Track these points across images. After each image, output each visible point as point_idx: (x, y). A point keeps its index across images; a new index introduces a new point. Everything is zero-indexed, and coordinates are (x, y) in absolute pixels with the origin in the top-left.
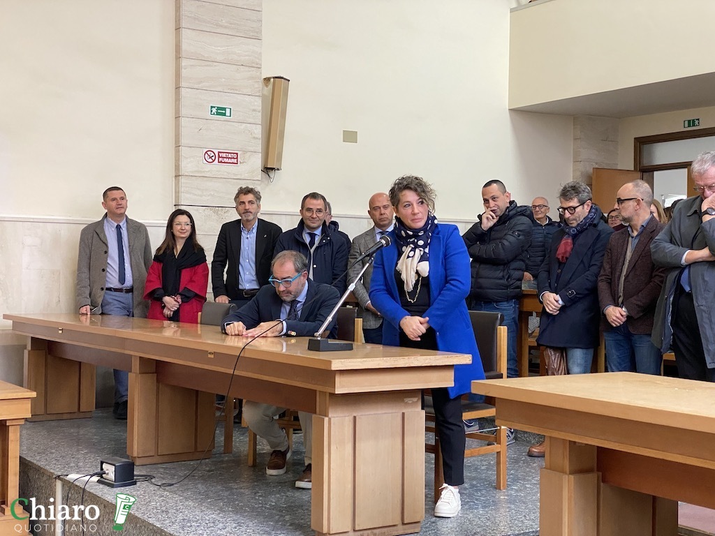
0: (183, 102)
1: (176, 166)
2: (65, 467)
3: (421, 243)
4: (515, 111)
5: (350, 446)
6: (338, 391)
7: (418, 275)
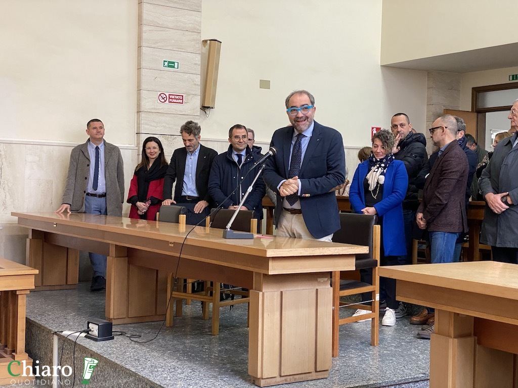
0: (144, 57)
1: (137, 104)
2: (59, 325)
3: (383, 165)
4: (385, 67)
5: (278, 314)
6: (271, 273)
7: (378, 183)
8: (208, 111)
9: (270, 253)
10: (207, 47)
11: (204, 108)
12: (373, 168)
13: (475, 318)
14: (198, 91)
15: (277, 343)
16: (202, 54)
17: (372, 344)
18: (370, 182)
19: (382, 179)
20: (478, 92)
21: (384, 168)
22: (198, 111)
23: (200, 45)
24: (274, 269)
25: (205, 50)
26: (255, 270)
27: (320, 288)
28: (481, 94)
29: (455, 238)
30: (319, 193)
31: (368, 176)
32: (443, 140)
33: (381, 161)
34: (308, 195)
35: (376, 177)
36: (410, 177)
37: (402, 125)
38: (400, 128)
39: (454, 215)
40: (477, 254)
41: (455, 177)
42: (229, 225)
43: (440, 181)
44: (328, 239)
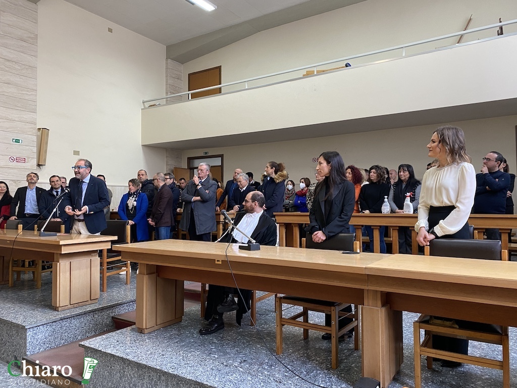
3: (135, 196)
4: (143, 146)
5: (69, 273)
6: (62, 253)
7: (133, 205)
8: (41, 167)
9: (62, 243)
10: (41, 132)
11: (39, 165)
12: (131, 198)
13: (157, 266)
14: (35, 156)
15: (68, 288)
16: (37, 136)
17: (126, 284)
18: (129, 205)
19: (135, 203)
20: (190, 159)
21: (136, 197)
22: (35, 167)
23: (36, 131)
24: (64, 251)
25: (39, 133)
26: (55, 252)
27: (92, 258)
28: (191, 161)
29: (169, 229)
30: (98, 211)
31: (128, 202)
32: (159, 185)
33: (134, 193)
34: (92, 213)
35: (132, 202)
36: (149, 201)
37: (142, 175)
38: (141, 176)
39: (167, 218)
40: (181, 236)
41: (166, 200)
42: (43, 229)
43: (159, 202)
44: (98, 234)
